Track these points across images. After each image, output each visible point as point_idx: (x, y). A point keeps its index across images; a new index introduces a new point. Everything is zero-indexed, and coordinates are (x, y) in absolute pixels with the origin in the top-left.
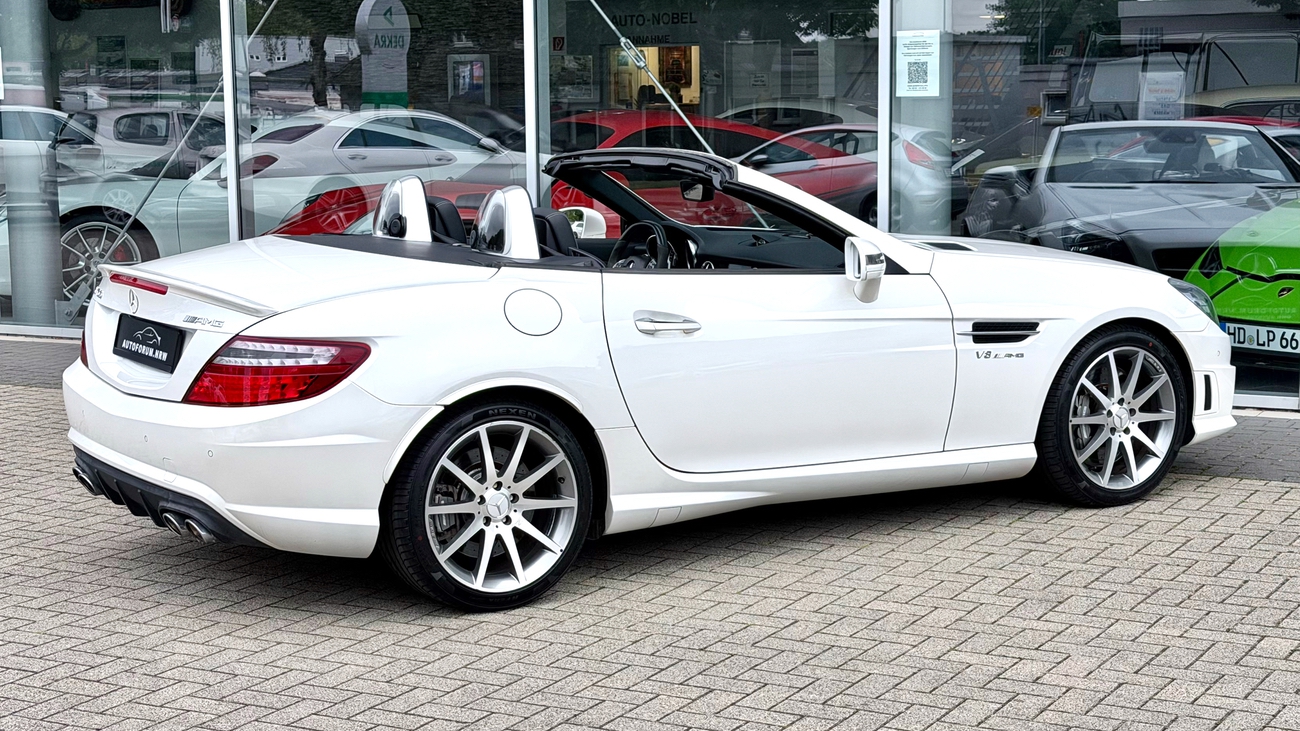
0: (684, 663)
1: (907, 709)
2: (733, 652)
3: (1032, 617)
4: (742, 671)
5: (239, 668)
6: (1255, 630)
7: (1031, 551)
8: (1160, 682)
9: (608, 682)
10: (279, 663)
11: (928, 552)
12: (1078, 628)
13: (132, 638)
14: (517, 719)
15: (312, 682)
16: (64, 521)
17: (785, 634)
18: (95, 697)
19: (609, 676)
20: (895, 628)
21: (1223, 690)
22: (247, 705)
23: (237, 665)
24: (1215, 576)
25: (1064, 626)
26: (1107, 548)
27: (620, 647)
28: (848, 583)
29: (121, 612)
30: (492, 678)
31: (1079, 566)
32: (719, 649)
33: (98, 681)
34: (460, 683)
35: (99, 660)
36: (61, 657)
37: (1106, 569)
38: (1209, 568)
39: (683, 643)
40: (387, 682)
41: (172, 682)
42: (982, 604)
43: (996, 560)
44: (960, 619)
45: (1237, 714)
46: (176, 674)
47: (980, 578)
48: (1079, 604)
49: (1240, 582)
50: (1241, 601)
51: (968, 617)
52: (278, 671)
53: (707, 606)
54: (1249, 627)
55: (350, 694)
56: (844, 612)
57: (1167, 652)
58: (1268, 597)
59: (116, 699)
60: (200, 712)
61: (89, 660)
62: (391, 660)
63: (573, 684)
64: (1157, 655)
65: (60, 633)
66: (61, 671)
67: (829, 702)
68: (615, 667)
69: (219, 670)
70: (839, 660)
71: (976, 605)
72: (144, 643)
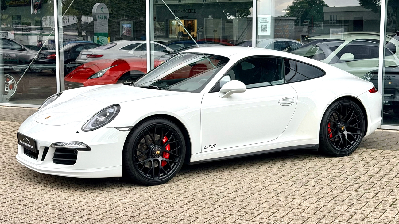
0: (196, 200)
1: (262, 212)
2: (211, 197)
3: (298, 187)
4: (213, 202)
5: (65, 201)
6: (363, 191)
7: (298, 168)
8: (335, 205)
9: (174, 205)
10: (77, 200)
11: (267, 169)
13: (32, 193)
15: (87, 205)
16: (10, 159)
17: (226, 191)
18: (22, 210)
19: (174, 203)
20: (258, 190)
21: (354, 207)
22: (68, 212)
23: (64, 200)
24: (352, 176)
25: (307, 190)
26: (320, 168)
27: (177, 195)
29: (29, 186)
30: (140, 204)
31: (312, 173)
32: (206, 196)
33: (23, 205)
34: (131, 206)
35: (23, 199)
36: (12, 198)
37: (320, 174)
40: (109, 205)
41: (45, 205)
42: (283, 183)
43: (288, 171)
44: (277, 188)
45: (357, 214)
46: (46, 203)
47: (283, 176)
48: (312, 183)
49: (359, 177)
50: (359, 182)
51: (279, 187)
52: (77, 202)
53: (203, 184)
54: (361, 190)
56: (243, 185)
57: (337, 197)
58: (367, 182)
59: (29, 210)
60: (54, 213)
61: (20, 199)
62: (110, 199)
63: (164, 205)
64: (334, 198)
65: (11, 191)
66: (12, 202)
67: (239, 211)
68: (176, 201)
69: (59, 202)
70: (242, 199)
71: (282, 184)
72: (36, 194)
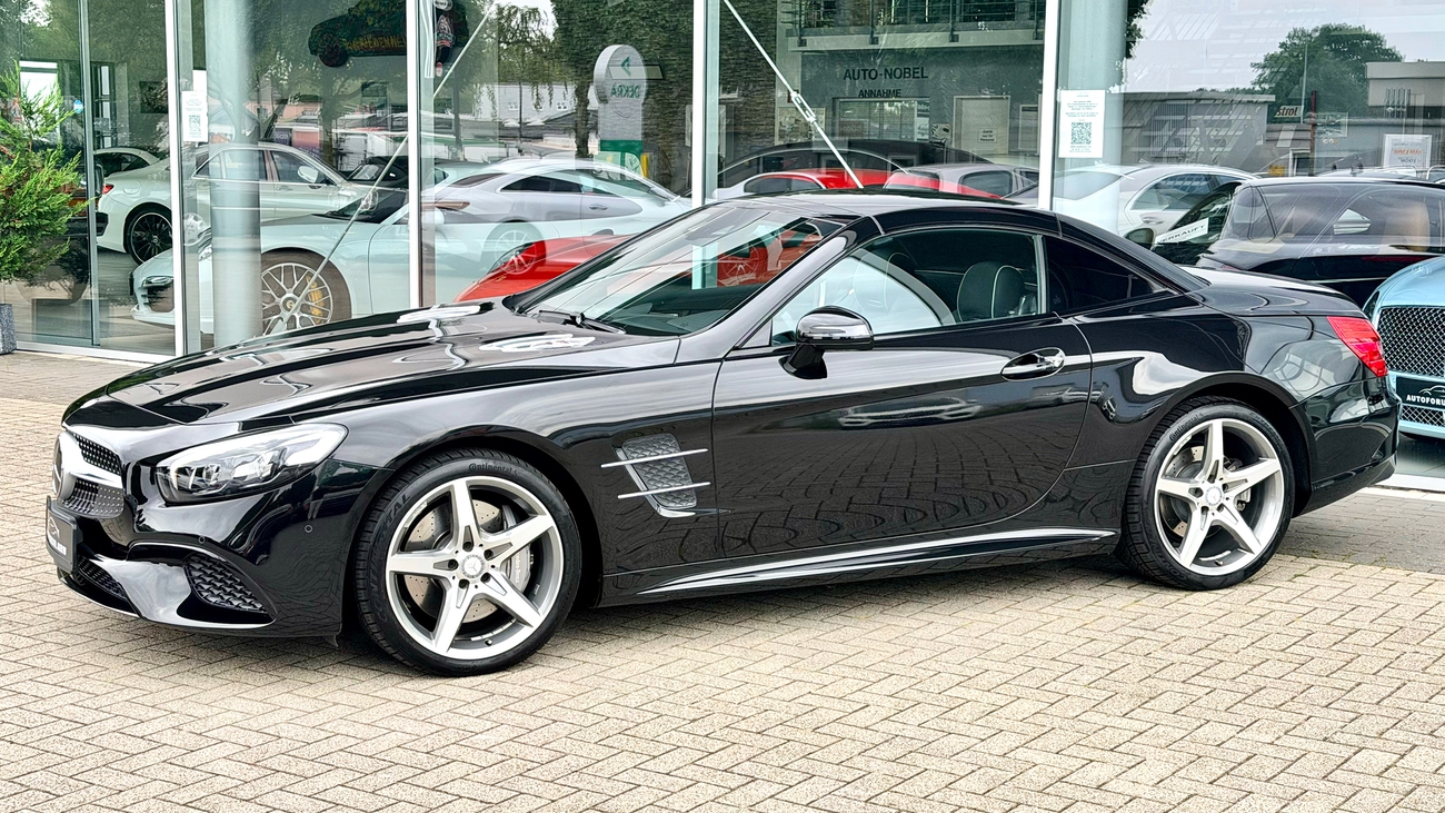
0: (736, 747)
2: (791, 738)
3: (1118, 713)
4: (793, 759)
5: (285, 730)
6: (1355, 740)
7: (1138, 638)
8: (1235, 795)
11: (1029, 635)
12: (1163, 728)
14: (544, 802)
17: (851, 720)
18: (133, 755)
19: (655, 757)
20: (969, 719)
22: (278, 771)
24: (1327, 676)
25: (1149, 725)
26: (1219, 639)
27: (676, 726)
28: (934, 666)
31: (1183, 657)
32: (777, 734)
33: (142, 738)
34: (501, 758)
35: (151, 714)
36: (116, 709)
37: (1212, 663)
38: (1322, 667)
39: (743, 725)
40: (427, 753)
41: (215, 742)
42: (1068, 696)
43: (1097, 647)
44: (1040, 712)
46: (221, 734)
47: (1076, 666)
48: (1170, 702)
49: (1353, 685)
50: (1348, 706)
51: (1053, 709)
52: (324, 735)
53: (780, 685)
54: (1349, 736)
55: (386, 764)
56: (920, 697)
57: (1252, 761)
58: (1377, 703)
60: (229, 776)
62: (440, 728)
64: (1240, 764)
66: (111, 724)
68: (663, 748)
69: (265, 731)
71: (1061, 697)
